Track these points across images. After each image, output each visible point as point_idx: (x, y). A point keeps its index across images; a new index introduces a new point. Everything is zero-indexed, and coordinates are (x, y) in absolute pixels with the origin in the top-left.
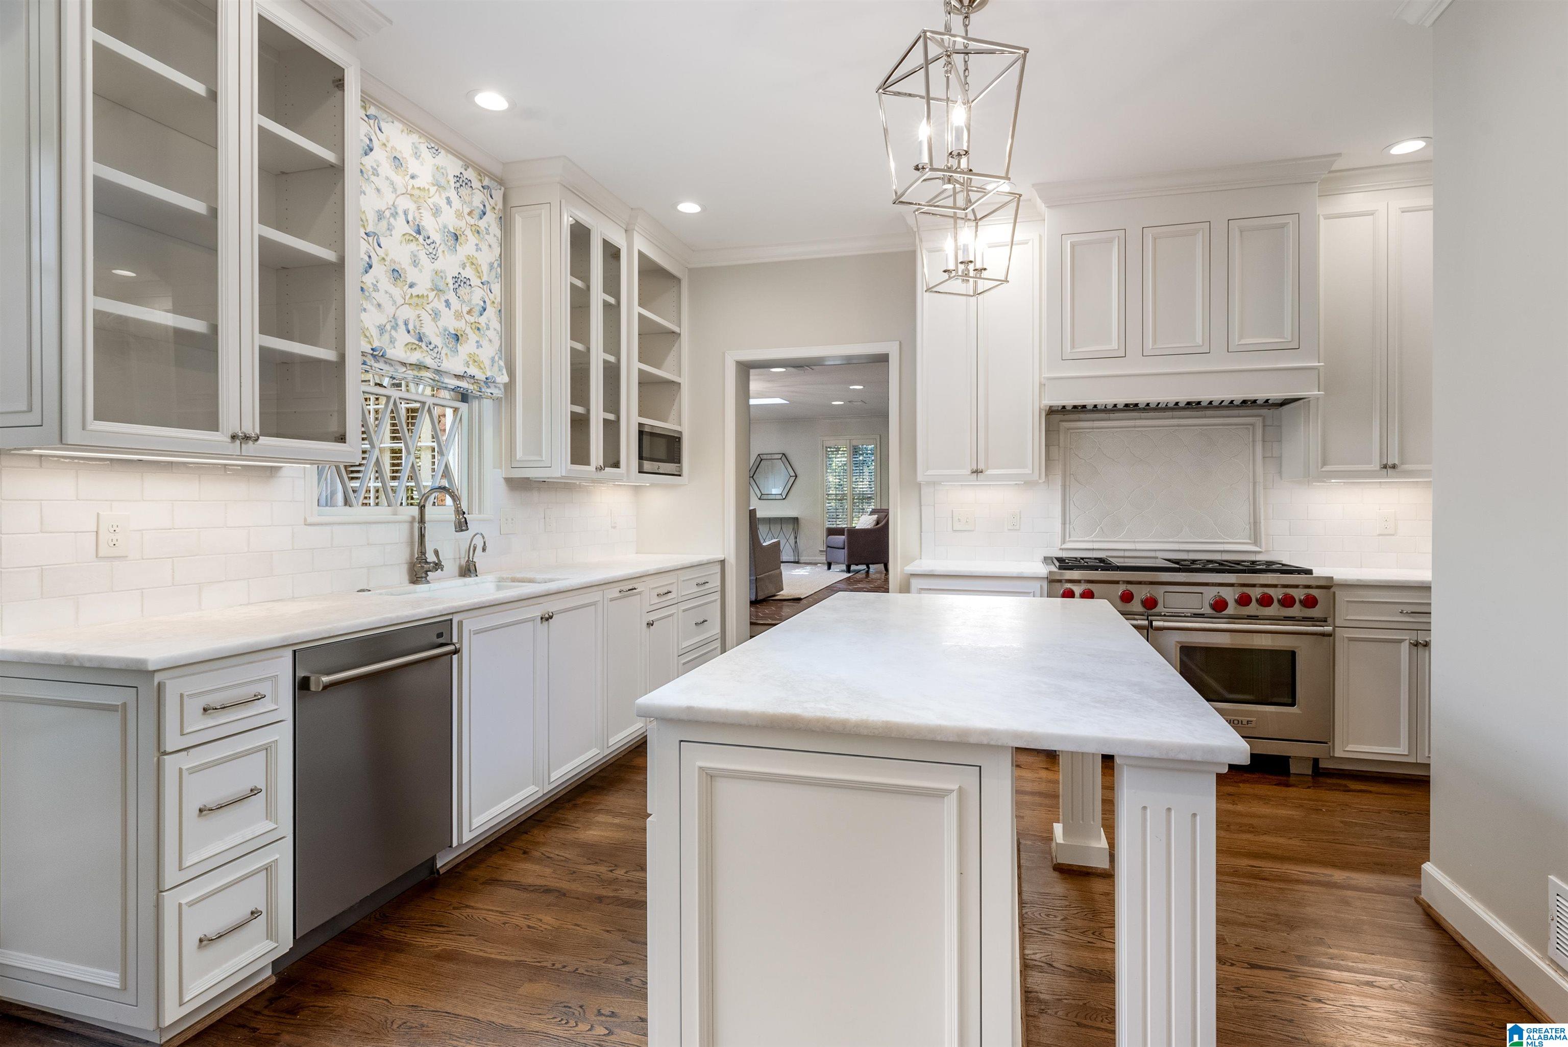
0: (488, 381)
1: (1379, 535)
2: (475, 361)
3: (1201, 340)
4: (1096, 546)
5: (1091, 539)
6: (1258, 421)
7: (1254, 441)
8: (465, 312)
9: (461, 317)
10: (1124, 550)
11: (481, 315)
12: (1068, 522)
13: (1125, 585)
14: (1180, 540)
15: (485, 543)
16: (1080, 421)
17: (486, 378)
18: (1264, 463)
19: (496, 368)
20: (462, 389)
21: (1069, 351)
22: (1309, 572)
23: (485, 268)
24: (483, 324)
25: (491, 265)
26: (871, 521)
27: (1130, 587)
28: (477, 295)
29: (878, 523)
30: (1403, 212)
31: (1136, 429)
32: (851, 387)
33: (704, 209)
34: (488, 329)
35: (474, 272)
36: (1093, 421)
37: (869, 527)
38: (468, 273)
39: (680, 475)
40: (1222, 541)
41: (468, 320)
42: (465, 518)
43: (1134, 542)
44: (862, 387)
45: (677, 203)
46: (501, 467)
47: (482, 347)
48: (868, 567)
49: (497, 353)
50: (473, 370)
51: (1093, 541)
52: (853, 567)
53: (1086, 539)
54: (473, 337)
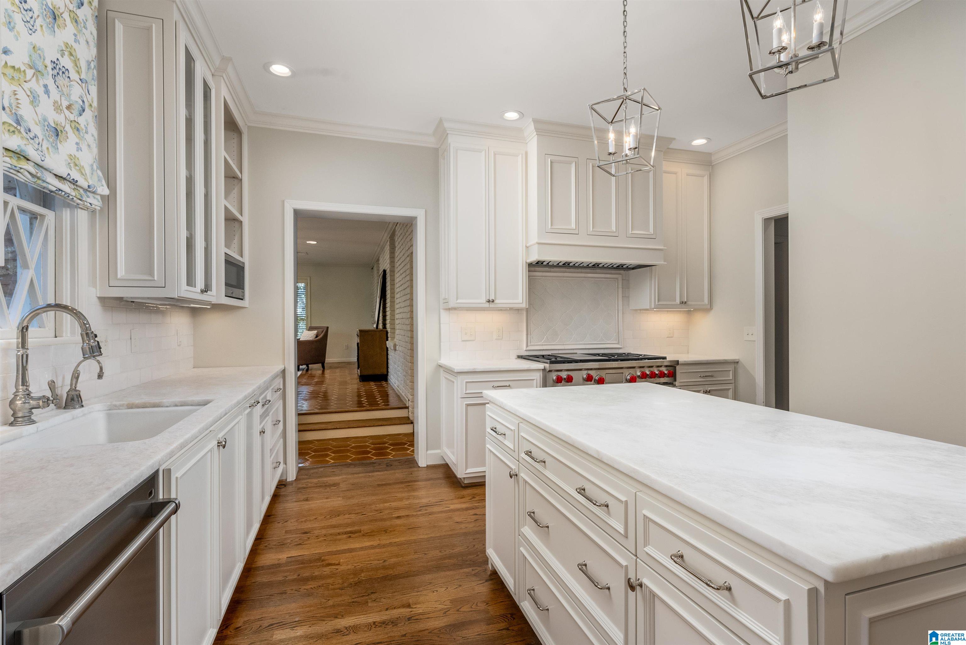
0: (89, 190)
1: (667, 337)
2: (76, 165)
3: (615, 229)
4: (545, 348)
5: (542, 344)
6: (619, 277)
7: (618, 288)
8: (64, 107)
9: (61, 110)
10: (559, 350)
11: (81, 115)
12: (529, 334)
13: (587, 371)
14: (586, 343)
15: (101, 368)
16: (536, 271)
17: (89, 186)
18: (622, 299)
19: (96, 179)
20: (63, 193)
21: (550, 227)
22: (664, 358)
23: (83, 65)
24: (82, 126)
25: (89, 63)
26: (313, 335)
27: (591, 372)
28: (76, 92)
29: (317, 337)
30: (687, 175)
31: (564, 278)
32: (308, 242)
33: (294, 74)
34: (87, 132)
35: (73, 65)
36: (543, 272)
37: (311, 339)
38: (66, 62)
39: (242, 299)
40: (604, 342)
41: (67, 116)
42: (98, 342)
43: (563, 345)
44: (315, 243)
45: (271, 64)
46: (95, 286)
47: (81, 151)
48: (308, 366)
49: (94, 162)
50: (75, 175)
51: (543, 345)
52: (301, 367)
53: (539, 344)
54: (72, 137)
